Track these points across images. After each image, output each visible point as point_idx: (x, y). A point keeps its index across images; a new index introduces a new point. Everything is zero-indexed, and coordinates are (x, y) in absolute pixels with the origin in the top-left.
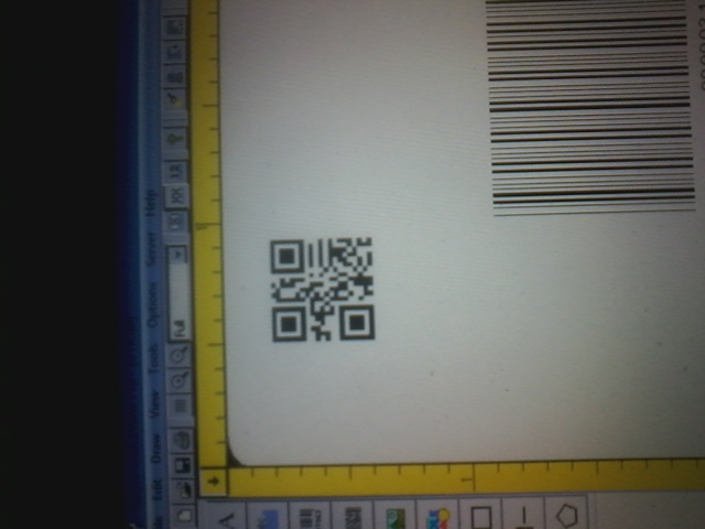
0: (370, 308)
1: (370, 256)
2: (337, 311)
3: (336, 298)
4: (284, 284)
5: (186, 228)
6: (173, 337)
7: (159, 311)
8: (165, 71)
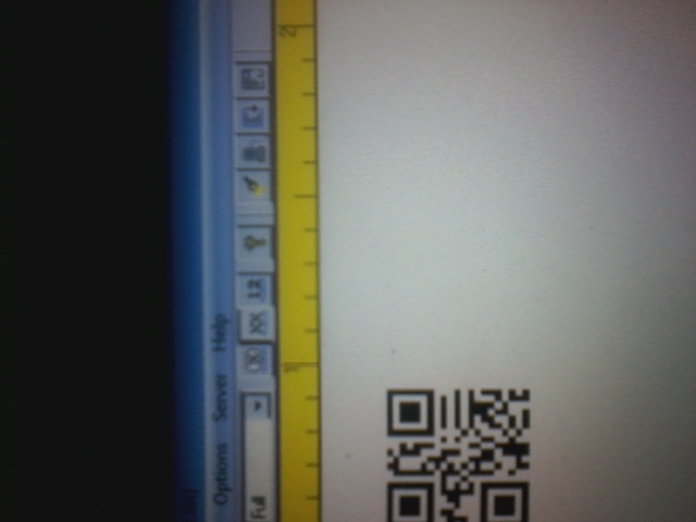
0: (524, 487)
1: (526, 414)
2: (477, 489)
3: (477, 472)
4: (404, 450)
7: (230, 483)
8: (239, 144)
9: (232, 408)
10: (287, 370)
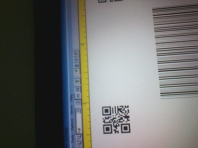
0: (129, 124)
1: (128, 110)
2: (120, 125)
3: (120, 122)
4: (106, 118)
5: (80, 104)
6: (77, 133)
7: (74, 126)
8: (74, 64)
9: (74, 112)
10: (84, 104)
